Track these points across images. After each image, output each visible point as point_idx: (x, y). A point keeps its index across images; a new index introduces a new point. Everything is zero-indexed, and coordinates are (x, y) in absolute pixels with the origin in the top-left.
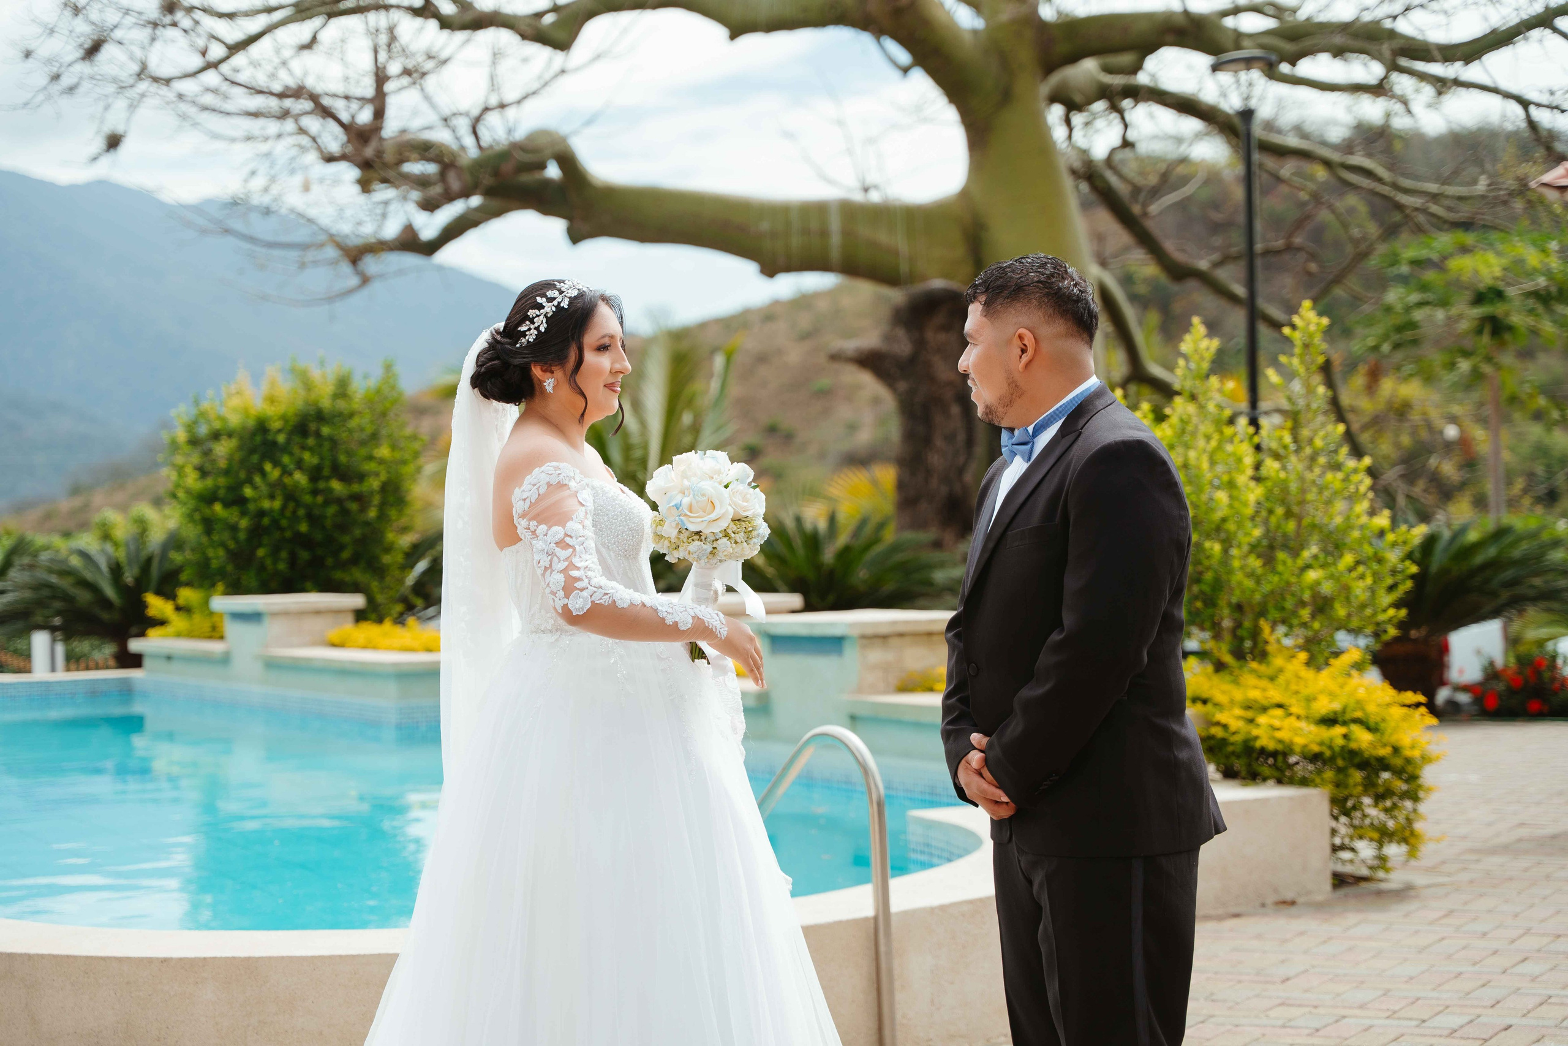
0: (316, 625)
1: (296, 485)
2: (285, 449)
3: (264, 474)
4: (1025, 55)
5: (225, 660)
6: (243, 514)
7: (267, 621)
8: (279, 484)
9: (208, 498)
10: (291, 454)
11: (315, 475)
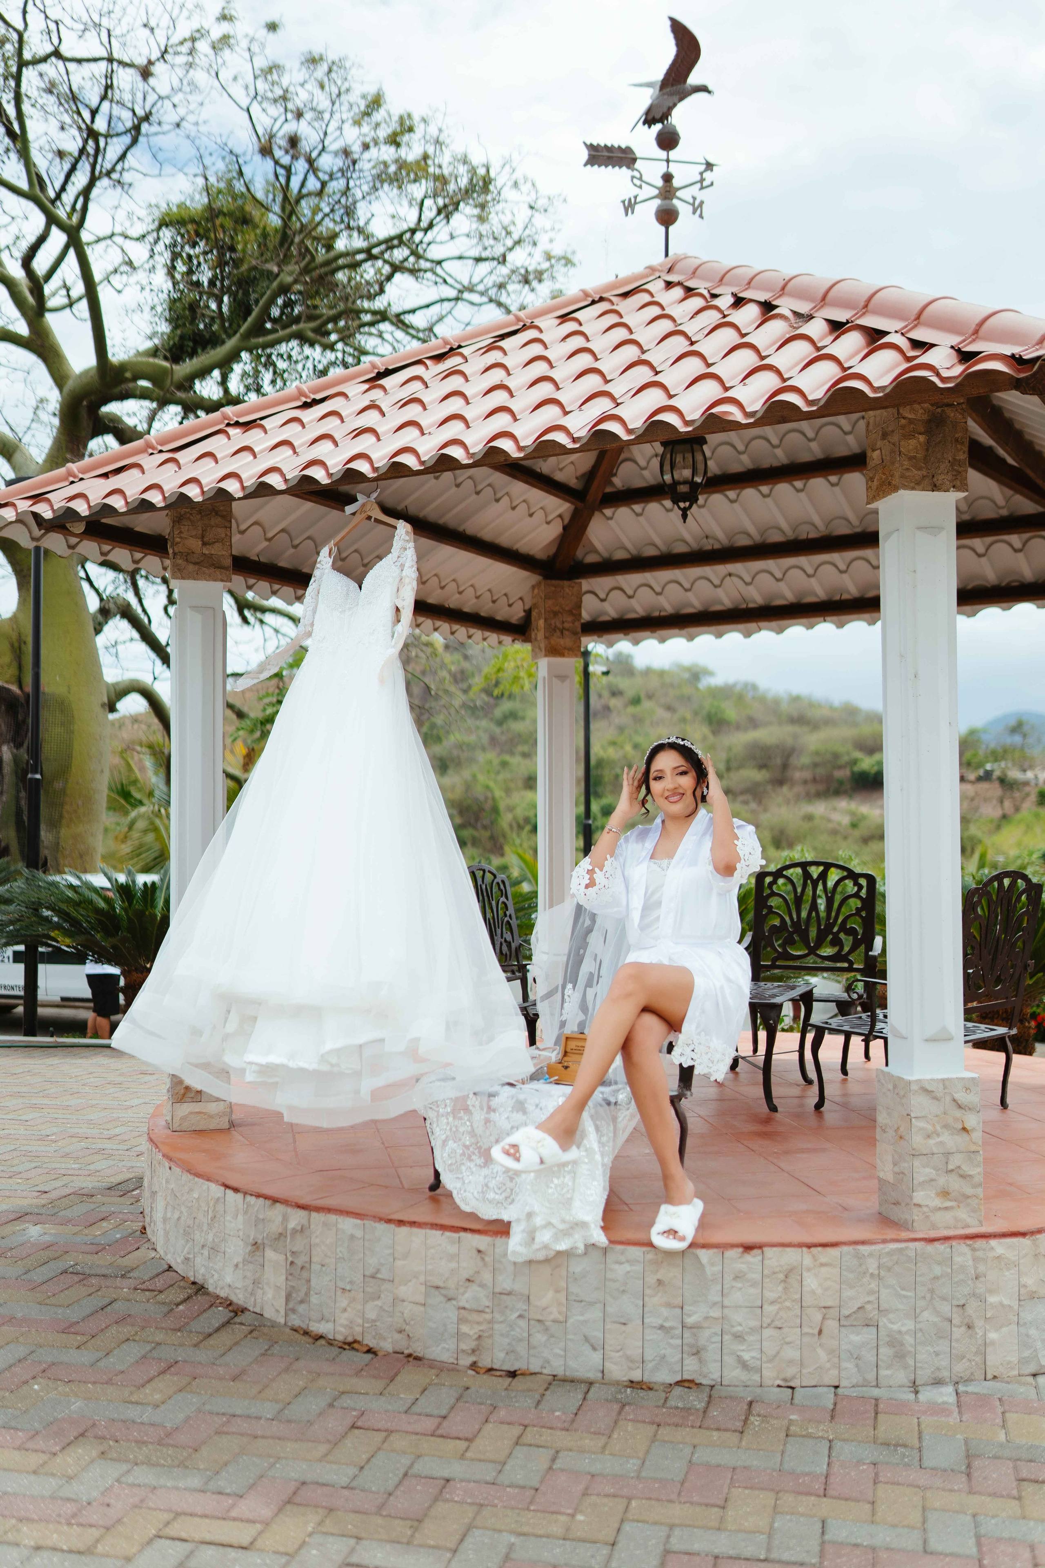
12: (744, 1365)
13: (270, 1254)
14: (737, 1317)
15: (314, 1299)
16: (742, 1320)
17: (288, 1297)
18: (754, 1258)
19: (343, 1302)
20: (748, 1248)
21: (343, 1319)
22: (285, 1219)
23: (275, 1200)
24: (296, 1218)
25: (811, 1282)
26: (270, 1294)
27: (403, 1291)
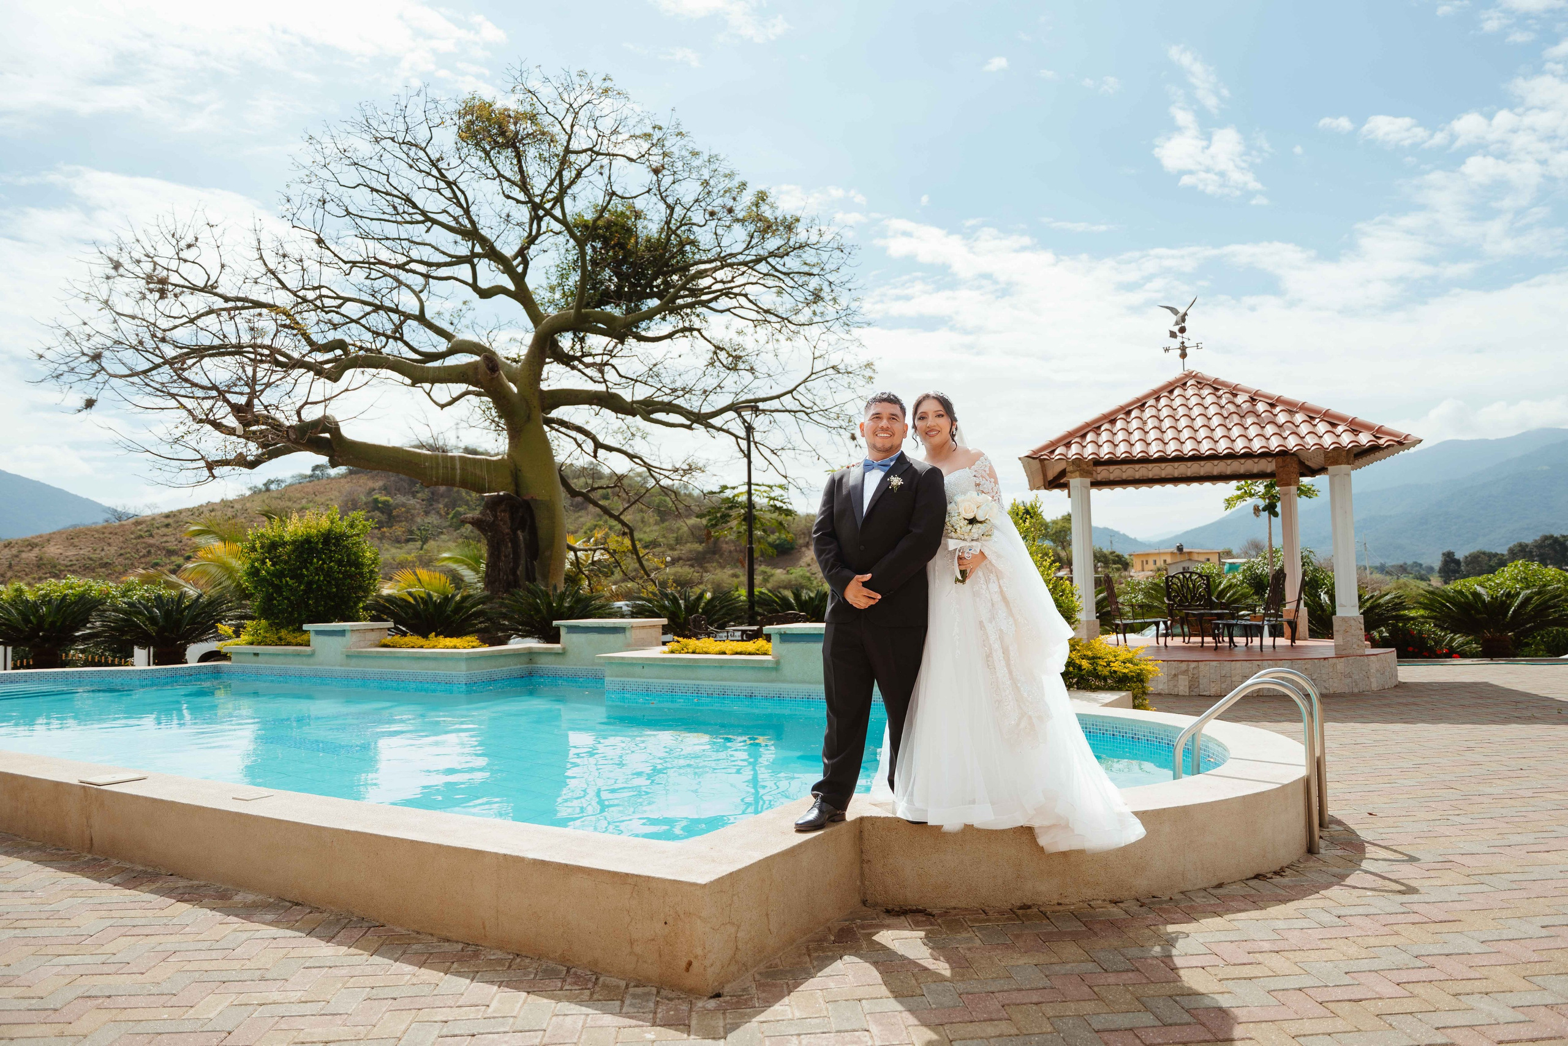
0: (373, 636)
1: (331, 568)
2: (322, 551)
3: (311, 563)
4: (536, 402)
5: (312, 655)
6: (300, 583)
7: (348, 635)
8: (321, 568)
9: (280, 575)
10: (325, 554)
11: (340, 563)
12: (1326, 688)
13: (1180, 677)
14: (1324, 676)
15: (1201, 686)
16: (1325, 677)
17: (1190, 688)
18: (1326, 661)
19: (1213, 685)
20: (1325, 659)
21: (1214, 690)
22: (1188, 666)
23: (1182, 661)
24: (1193, 665)
25: (1338, 667)
26: (1181, 688)
27: (1234, 679)
